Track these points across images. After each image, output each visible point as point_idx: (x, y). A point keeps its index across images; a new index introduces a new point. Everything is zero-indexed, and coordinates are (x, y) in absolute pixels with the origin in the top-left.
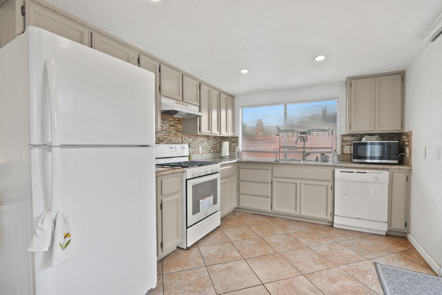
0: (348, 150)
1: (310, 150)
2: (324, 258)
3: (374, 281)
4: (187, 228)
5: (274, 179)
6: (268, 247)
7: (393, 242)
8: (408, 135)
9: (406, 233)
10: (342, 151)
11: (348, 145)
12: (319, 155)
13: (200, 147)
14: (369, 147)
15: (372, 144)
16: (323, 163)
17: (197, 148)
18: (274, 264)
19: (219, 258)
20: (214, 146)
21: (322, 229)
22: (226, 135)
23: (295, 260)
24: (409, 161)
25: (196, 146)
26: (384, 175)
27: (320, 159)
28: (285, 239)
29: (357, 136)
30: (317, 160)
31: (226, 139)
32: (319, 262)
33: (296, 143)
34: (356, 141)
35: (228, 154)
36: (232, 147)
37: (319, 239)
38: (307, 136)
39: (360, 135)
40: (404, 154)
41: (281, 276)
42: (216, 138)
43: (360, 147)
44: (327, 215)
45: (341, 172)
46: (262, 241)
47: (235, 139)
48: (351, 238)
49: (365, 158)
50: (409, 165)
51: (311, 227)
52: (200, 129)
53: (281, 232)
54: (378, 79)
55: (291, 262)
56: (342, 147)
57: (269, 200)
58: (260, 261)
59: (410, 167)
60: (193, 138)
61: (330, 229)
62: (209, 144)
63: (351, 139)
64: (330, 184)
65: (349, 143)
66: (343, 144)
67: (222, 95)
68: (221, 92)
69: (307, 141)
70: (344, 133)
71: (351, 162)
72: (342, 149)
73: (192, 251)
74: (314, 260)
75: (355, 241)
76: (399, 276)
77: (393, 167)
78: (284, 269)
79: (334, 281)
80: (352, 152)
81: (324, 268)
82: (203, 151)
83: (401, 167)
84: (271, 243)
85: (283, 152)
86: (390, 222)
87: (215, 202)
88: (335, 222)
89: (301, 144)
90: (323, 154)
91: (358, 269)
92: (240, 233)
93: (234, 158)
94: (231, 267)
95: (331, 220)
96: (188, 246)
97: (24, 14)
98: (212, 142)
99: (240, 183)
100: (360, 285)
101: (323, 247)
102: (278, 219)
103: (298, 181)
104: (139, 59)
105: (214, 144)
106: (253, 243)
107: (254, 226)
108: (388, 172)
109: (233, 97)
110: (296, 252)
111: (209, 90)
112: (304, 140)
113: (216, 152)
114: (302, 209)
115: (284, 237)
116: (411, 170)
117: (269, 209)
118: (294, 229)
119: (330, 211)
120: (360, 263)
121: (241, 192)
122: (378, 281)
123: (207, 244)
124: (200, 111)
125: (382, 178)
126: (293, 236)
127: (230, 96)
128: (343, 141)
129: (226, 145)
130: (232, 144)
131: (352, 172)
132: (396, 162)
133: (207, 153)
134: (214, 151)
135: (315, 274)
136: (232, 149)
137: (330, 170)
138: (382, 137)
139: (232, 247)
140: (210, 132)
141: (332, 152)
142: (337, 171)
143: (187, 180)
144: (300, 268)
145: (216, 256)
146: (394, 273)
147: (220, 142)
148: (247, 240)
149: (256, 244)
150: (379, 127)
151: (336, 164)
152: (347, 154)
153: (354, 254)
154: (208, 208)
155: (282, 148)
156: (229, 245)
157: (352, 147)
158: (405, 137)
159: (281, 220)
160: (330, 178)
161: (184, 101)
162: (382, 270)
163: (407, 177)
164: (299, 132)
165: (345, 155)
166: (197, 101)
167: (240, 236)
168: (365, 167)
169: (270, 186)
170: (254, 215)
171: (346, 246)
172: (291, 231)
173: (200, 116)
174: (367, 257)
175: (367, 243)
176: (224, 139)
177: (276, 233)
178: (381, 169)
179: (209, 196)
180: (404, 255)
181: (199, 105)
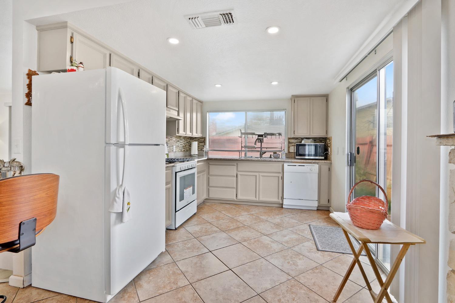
0: (293, 149)
1: (265, 150)
2: (278, 226)
3: (309, 234)
4: (176, 212)
5: (239, 173)
6: (238, 223)
7: (321, 213)
8: (330, 139)
9: (329, 207)
10: (288, 150)
11: (292, 146)
12: (272, 153)
13: (174, 146)
14: (307, 147)
15: (309, 145)
16: (276, 160)
17: (172, 147)
18: (245, 232)
19: (203, 233)
20: (184, 145)
21: (275, 209)
22: (196, 136)
23: (259, 229)
24: (330, 157)
25: (171, 145)
26: (315, 167)
27: (272, 157)
28: (249, 217)
29: (299, 139)
30: (270, 157)
31: (194, 140)
32: (275, 228)
33: (255, 144)
34: (298, 143)
35: (197, 153)
36: (200, 147)
37: (273, 216)
38: (263, 138)
39: (300, 139)
40: (327, 152)
41: (251, 237)
42: (186, 138)
43: (300, 147)
44: (278, 199)
45: (288, 165)
46: (232, 220)
47: (203, 140)
48: (295, 213)
49: (304, 155)
50: (330, 160)
51: (268, 209)
52: (178, 131)
53: (246, 213)
54: (312, 98)
55: (257, 229)
56: (288, 147)
57: (235, 190)
58: (235, 231)
59: (331, 161)
60: (169, 138)
61: (281, 209)
62: (181, 144)
63: (294, 141)
64: (280, 175)
65: (293, 144)
66: (289, 145)
67: (194, 101)
68: (193, 98)
69: (263, 142)
70: (290, 137)
71: (295, 158)
72: (288, 149)
73: (180, 231)
74: (271, 227)
75: (298, 215)
76: (322, 230)
77: (320, 161)
78: (252, 234)
79: (285, 236)
80: (295, 151)
81: (279, 231)
82: (176, 150)
83: (325, 161)
84: (240, 220)
85: (244, 151)
86: (319, 201)
87: (193, 193)
88: (284, 203)
89: (258, 145)
90: (275, 153)
91: (299, 229)
92: (215, 216)
93: (202, 156)
94: (215, 236)
95: (281, 203)
96: (177, 227)
97: (72, 42)
98: (183, 142)
99: (210, 177)
100: (301, 236)
101: (277, 219)
102: (242, 205)
103: (257, 174)
104: (139, 73)
105: (184, 144)
106: (226, 221)
107: (224, 211)
108: (318, 165)
109: (201, 102)
110: (259, 224)
111: (185, 97)
112: (261, 141)
113: (186, 150)
114: (261, 196)
115: (249, 216)
116: (331, 163)
117: (235, 198)
118: (255, 211)
119: (280, 195)
120: (301, 226)
121: (210, 185)
122: (311, 234)
123: (190, 225)
124: (178, 115)
125: (314, 169)
126: (255, 215)
127: (199, 101)
128: (289, 143)
129: (195, 145)
130: (200, 144)
131: (296, 166)
132: (323, 158)
133: (179, 152)
134: (184, 150)
135: (273, 234)
136: (201, 149)
137: (280, 165)
138: (314, 140)
139: (212, 226)
140: (185, 133)
141: (282, 151)
142: (286, 165)
143: (176, 173)
144: (263, 232)
145: (201, 232)
146: (320, 229)
147: (189, 142)
148: (222, 220)
149: (229, 222)
150: (313, 133)
151: (285, 160)
152: (292, 153)
153: (297, 221)
154: (189, 196)
155: (243, 147)
156: (208, 224)
157: (295, 147)
158: (328, 141)
159: (244, 205)
160: (281, 171)
161: (168, 107)
162: (313, 228)
163: (329, 168)
164: (257, 135)
165: (291, 153)
166: (176, 106)
167: (215, 218)
168: (304, 162)
169: (235, 178)
170: (222, 204)
171: (292, 218)
172: (254, 212)
173: (179, 120)
174: (304, 223)
175: (305, 215)
176: (192, 139)
177: (242, 214)
178: (314, 163)
179: (189, 186)
180: (326, 220)
181: (178, 110)
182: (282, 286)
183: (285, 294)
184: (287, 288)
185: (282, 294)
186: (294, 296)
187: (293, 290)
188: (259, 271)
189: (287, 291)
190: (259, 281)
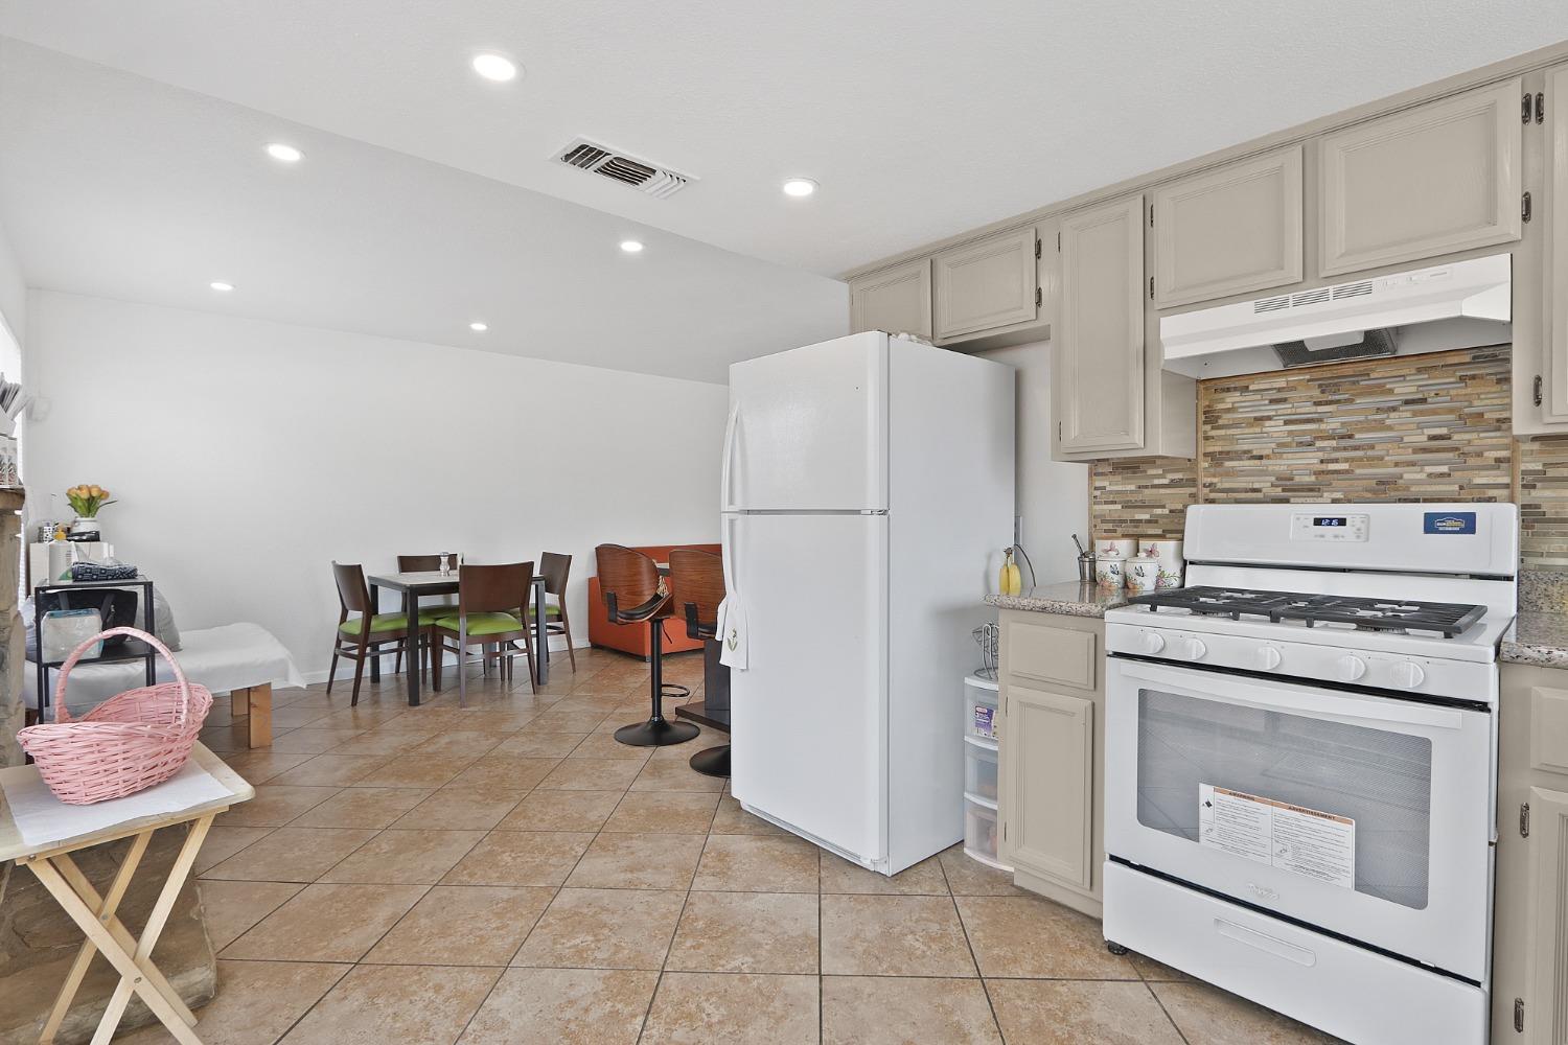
52: (1538, 398)
143: (1107, 655)
182: (451, 1029)
183: (428, 1013)
184: (431, 1034)
185: (442, 1007)
186: (398, 1025)
187: (408, 1039)
188: (573, 1026)
189: (428, 1024)
190: (539, 998)
